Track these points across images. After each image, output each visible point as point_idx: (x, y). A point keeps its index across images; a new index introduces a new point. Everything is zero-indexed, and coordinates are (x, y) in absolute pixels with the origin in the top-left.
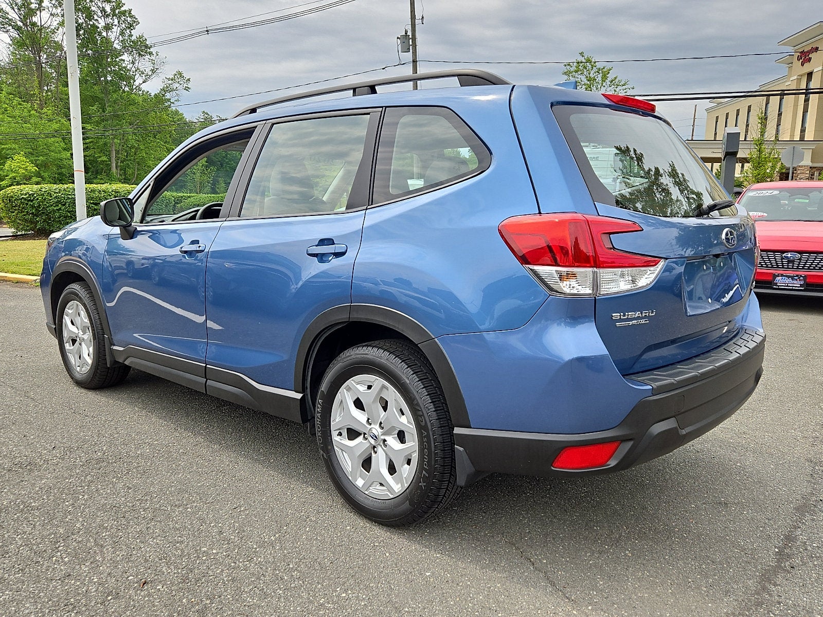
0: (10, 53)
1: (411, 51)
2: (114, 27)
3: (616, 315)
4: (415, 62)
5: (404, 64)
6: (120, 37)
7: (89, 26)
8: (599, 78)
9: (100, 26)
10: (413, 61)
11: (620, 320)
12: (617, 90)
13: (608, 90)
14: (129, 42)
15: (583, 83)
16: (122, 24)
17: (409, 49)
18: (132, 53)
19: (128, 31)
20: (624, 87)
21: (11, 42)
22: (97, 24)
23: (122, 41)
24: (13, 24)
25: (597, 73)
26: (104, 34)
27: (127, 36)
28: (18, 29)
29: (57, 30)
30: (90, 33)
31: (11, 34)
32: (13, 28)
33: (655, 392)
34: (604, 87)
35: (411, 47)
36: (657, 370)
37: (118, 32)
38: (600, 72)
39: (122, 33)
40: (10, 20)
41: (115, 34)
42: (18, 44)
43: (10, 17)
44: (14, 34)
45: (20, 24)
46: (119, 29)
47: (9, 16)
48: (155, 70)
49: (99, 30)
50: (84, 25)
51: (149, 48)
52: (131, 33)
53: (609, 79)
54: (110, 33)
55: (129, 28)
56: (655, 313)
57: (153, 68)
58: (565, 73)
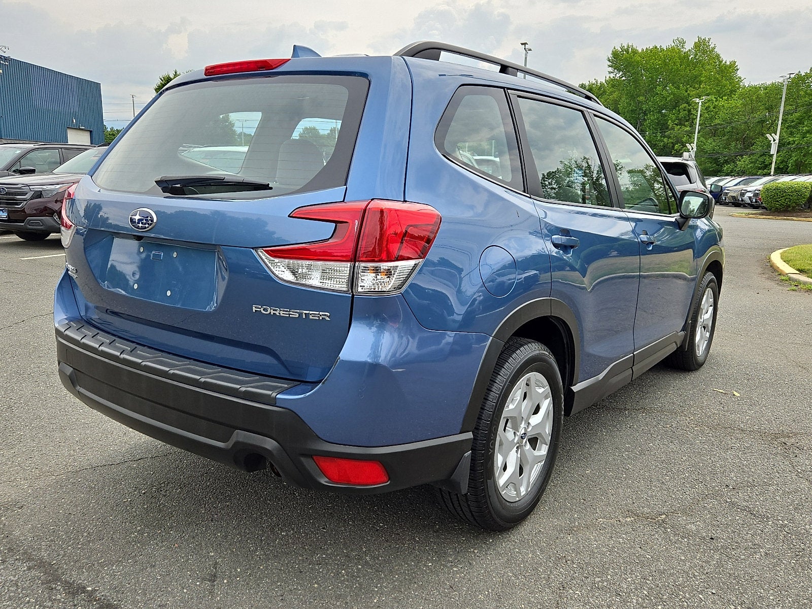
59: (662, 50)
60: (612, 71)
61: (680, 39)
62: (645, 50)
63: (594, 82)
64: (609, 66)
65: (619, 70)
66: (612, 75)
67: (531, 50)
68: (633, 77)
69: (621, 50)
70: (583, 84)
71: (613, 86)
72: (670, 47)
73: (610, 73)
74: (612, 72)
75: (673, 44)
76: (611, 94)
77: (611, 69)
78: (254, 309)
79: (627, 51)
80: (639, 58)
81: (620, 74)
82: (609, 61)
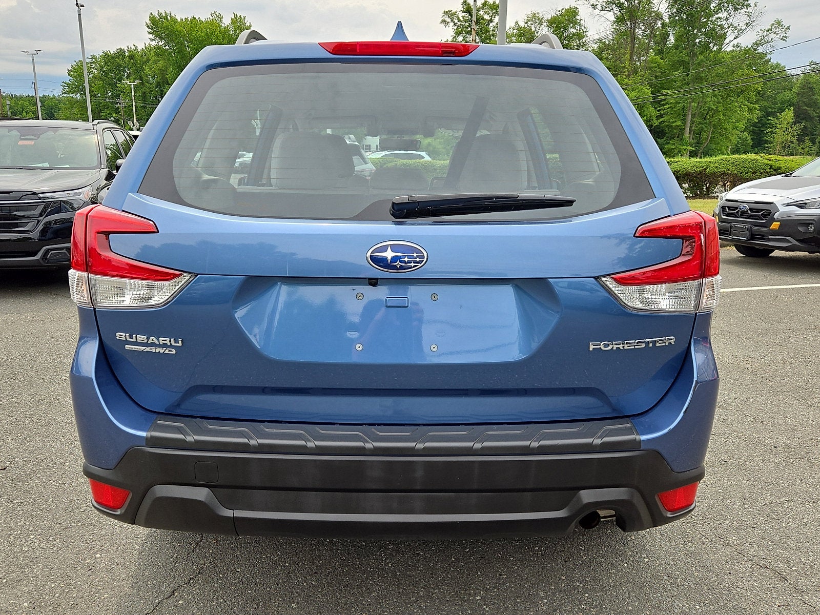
11: (128, 342)
21: (615, 20)
42: (619, 20)
44: (617, 11)
48: (751, 23)
56: (180, 343)
57: (748, 21)
59: (202, 22)
60: (153, 38)
61: (217, 13)
62: (184, 20)
63: (133, 48)
64: (150, 33)
65: (161, 38)
66: (154, 43)
67: (83, 6)
68: (177, 47)
69: (159, 17)
70: (120, 49)
71: (157, 55)
72: (209, 20)
73: (151, 40)
74: (153, 40)
75: (211, 18)
76: (155, 62)
77: (151, 36)
78: (592, 347)
79: (166, 18)
80: (181, 28)
81: (163, 43)
82: (148, 26)
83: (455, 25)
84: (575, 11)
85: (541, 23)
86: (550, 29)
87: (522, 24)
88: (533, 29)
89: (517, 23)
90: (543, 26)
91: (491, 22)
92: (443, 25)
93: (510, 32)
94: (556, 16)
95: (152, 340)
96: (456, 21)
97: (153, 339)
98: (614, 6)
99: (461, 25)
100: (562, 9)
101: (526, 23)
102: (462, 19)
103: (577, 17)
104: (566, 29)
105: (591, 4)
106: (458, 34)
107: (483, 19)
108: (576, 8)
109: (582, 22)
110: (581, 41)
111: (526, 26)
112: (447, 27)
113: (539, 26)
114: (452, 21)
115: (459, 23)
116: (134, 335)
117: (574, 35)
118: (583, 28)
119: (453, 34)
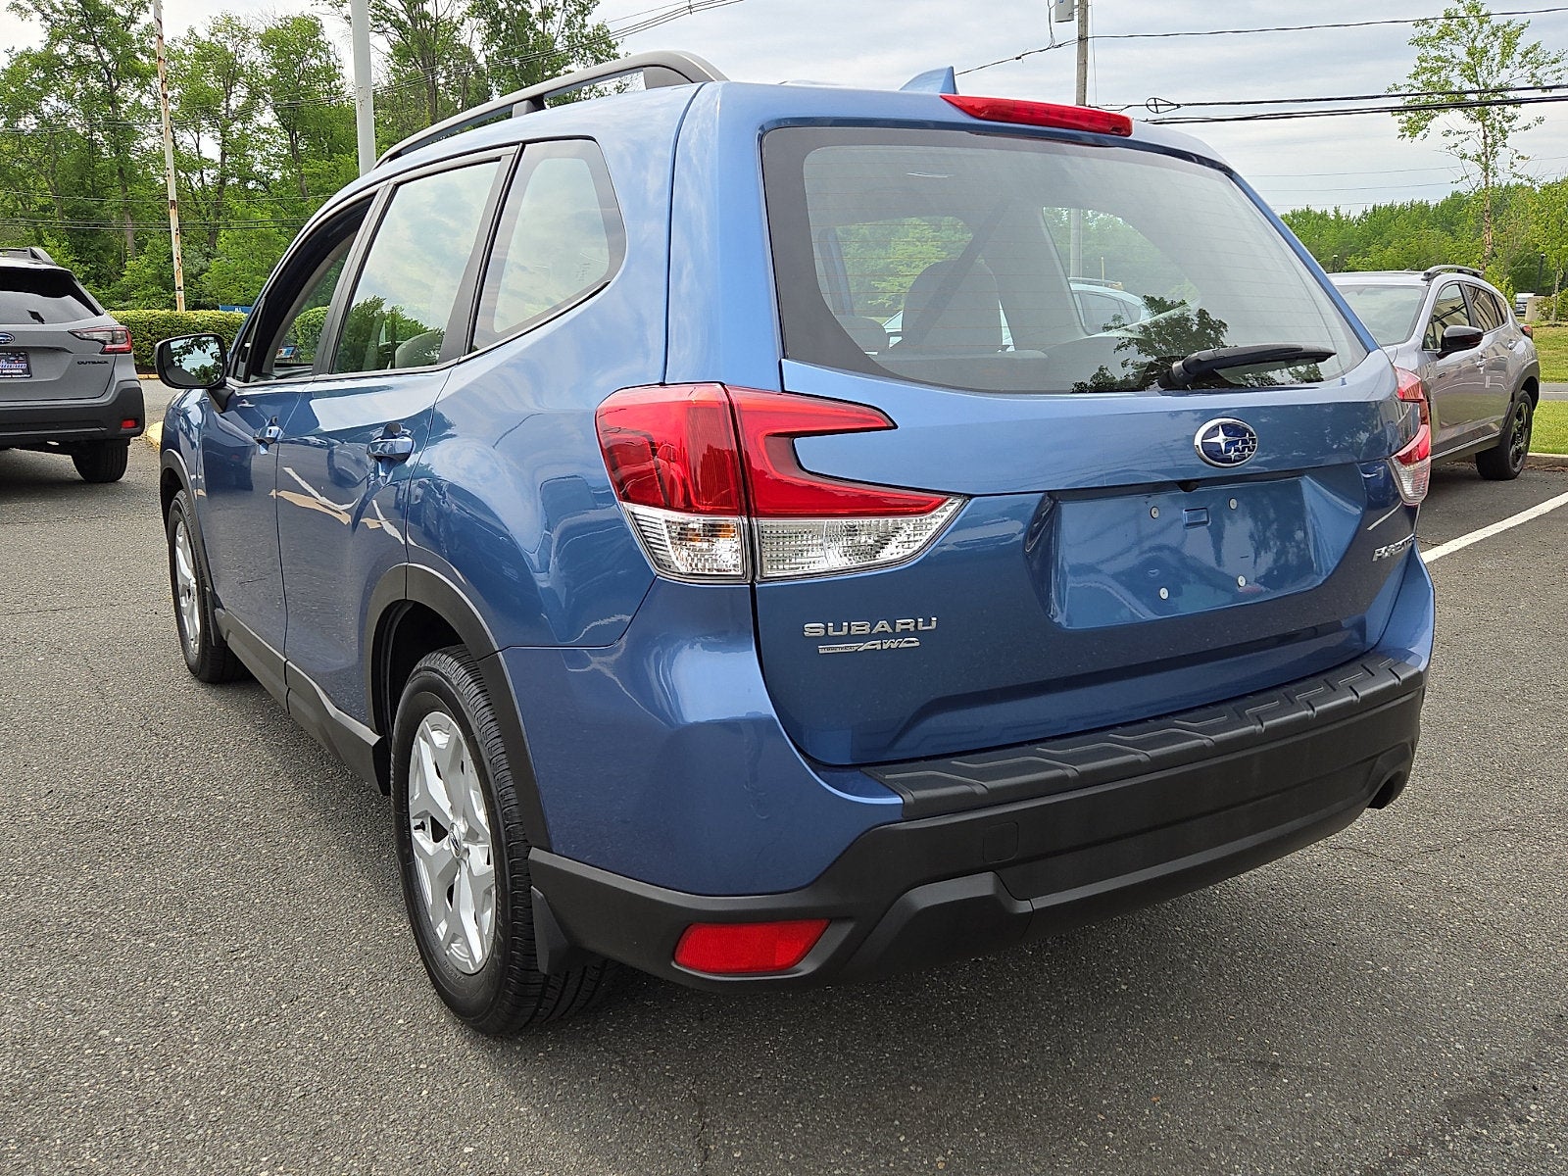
0: (389, 69)
1: (1076, 18)
2: (555, 12)
3: (814, 629)
4: (1083, 39)
5: (1060, 46)
6: (567, 29)
7: (516, 15)
8: (1496, 50)
9: (533, 12)
10: (1080, 39)
11: (827, 639)
12: (1539, 73)
13: (1517, 74)
14: (579, 39)
15: (1456, 61)
16: (570, 5)
17: (1072, 14)
18: (585, 58)
19: (579, 18)
20: (1555, 67)
21: (391, 51)
22: (528, 9)
23: (568, 37)
24: (392, 18)
25: (1491, 38)
26: (540, 27)
27: (577, 26)
28: (399, 25)
29: (462, 24)
30: (516, 28)
31: (392, 37)
32: (392, 26)
33: (910, 812)
34: (1507, 67)
35: (1076, 10)
36: (959, 758)
37: (563, 21)
38: (1500, 34)
39: (569, 23)
40: (389, 11)
41: (557, 25)
42: (401, 53)
43: (388, 6)
44: (394, 35)
45: (403, 17)
46: (564, 15)
47: (386, 4)
48: (623, 87)
49: (531, 20)
50: (507, 12)
51: (614, 48)
52: (584, 21)
53: (1520, 49)
54: (549, 24)
55: (581, 12)
56: (934, 624)
57: (619, 84)
58: (1416, 42)
78: (1376, 556)
83: (46, 17)
84: (314, 25)
85: (245, 38)
86: (265, 53)
87: (204, 36)
88: (231, 50)
89: (192, 32)
90: (251, 46)
91: (135, 22)
92: (13, 14)
93: (174, 48)
94: (274, 28)
95: (883, 627)
96: (48, 11)
97: (883, 625)
98: (389, 24)
99: (61, 20)
100: (287, 17)
101: (213, 35)
102: (62, 8)
103: (321, 37)
104: (301, 58)
105: (345, 15)
106: (56, 38)
107: (115, 15)
108: (317, 19)
109: (331, 48)
110: (333, 84)
111: (213, 40)
112: (27, 19)
113: (242, 43)
114: (37, 8)
115: (56, 16)
116: (846, 624)
117: (318, 71)
118: (332, 57)
119: (45, 37)
